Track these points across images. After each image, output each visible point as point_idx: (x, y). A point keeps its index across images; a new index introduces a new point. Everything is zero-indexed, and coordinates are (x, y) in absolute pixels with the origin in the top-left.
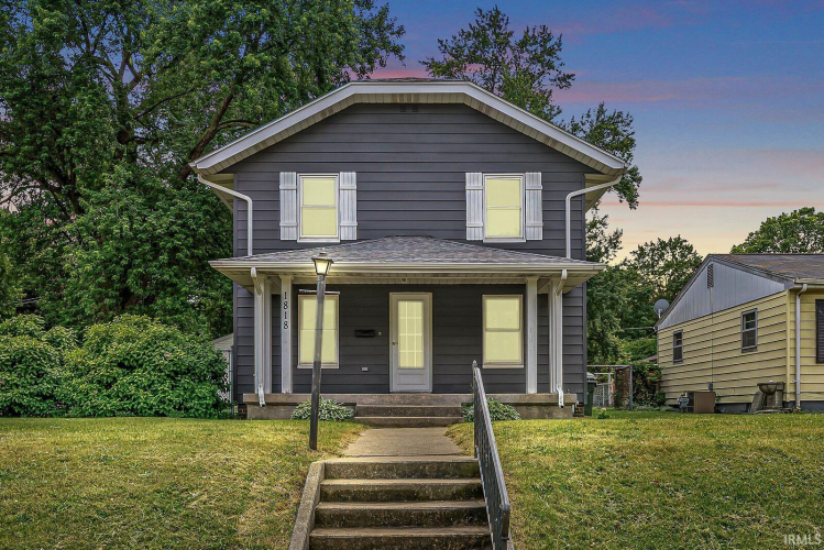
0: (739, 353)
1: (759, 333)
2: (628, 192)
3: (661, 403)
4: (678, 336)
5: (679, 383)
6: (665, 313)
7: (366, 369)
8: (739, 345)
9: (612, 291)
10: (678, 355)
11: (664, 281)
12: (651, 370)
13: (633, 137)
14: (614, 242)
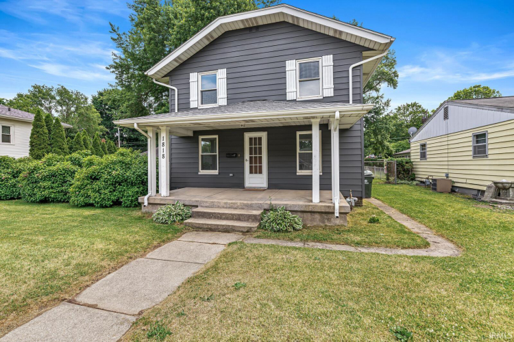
0: (471, 158)
1: (490, 147)
2: (392, 82)
3: (413, 179)
4: (423, 146)
5: (425, 170)
6: (414, 134)
7: (231, 175)
8: (471, 153)
9: (386, 124)
10: (423, 156)
11: (409, 119)
12: (407, 163)
13: (395, 59)
14: (387, 104)
